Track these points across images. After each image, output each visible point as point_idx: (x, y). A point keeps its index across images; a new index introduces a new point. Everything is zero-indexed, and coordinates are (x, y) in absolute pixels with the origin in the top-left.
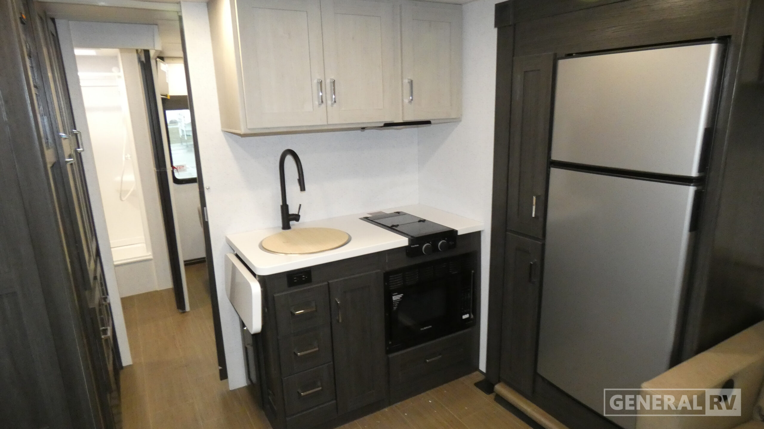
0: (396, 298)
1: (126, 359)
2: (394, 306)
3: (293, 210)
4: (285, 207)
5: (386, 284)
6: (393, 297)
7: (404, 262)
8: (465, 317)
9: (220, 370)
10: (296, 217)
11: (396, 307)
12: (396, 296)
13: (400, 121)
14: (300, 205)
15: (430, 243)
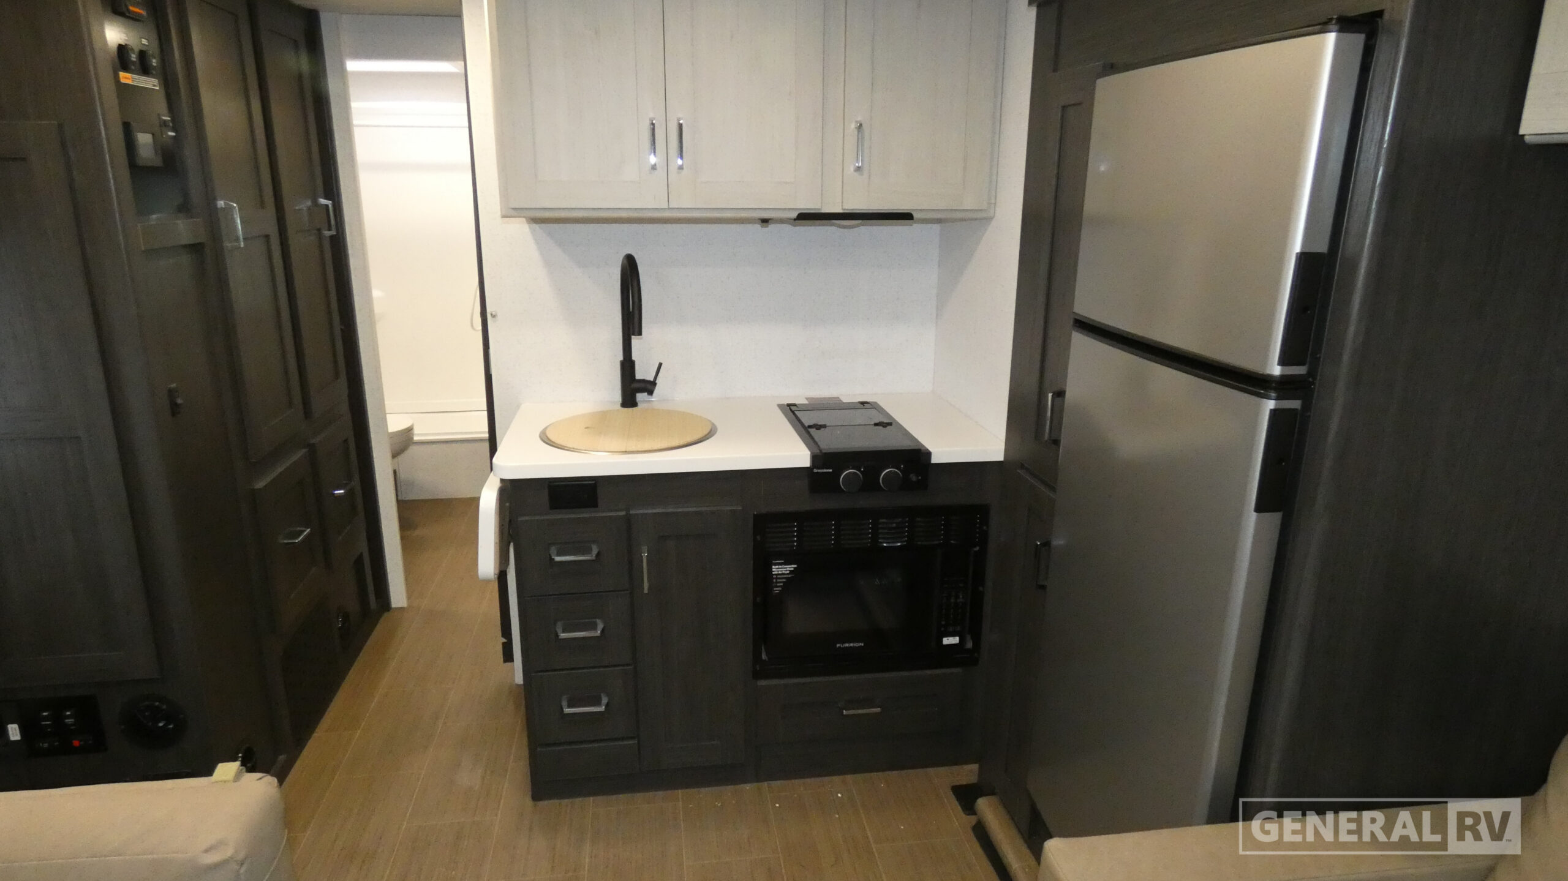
0: (780, 569)
1: (398, 595)
2: (774, 585)
3: (643, 372)
4: (628, 366)
5: (758, 538)
6: (773, 567)
7: (803, 502)
8: (947, 641)
9: (504, 644)
10: (649, 387)
11: (780, 589)
12: (780, 567)
14: (660, 365)
15: (860, 470)
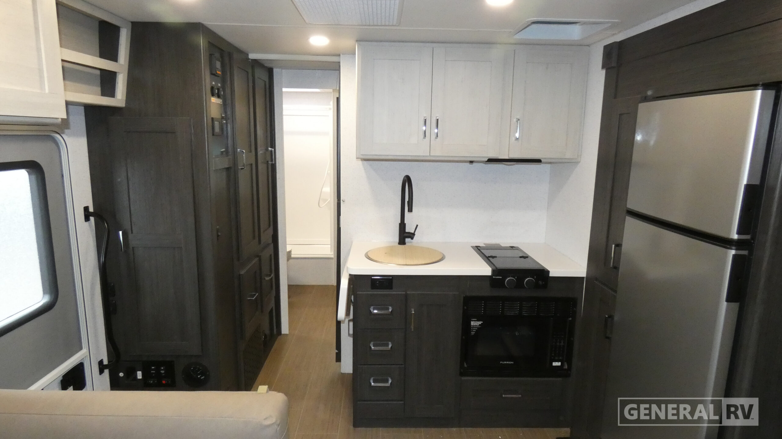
0: (475, 323)
1: (285, 329)
2: (471, 331)
3: (409, 229)
4: (402, 225)
5: (465, 307)
6: (472, 322)
7: (486, 291)
8: (555, 364)
9: (337, 353)
10: (411, 236)
11: (474, 333)
12: (475, 322)
13: (507, 157)
14: (417, 226)
15: (515, 278)
